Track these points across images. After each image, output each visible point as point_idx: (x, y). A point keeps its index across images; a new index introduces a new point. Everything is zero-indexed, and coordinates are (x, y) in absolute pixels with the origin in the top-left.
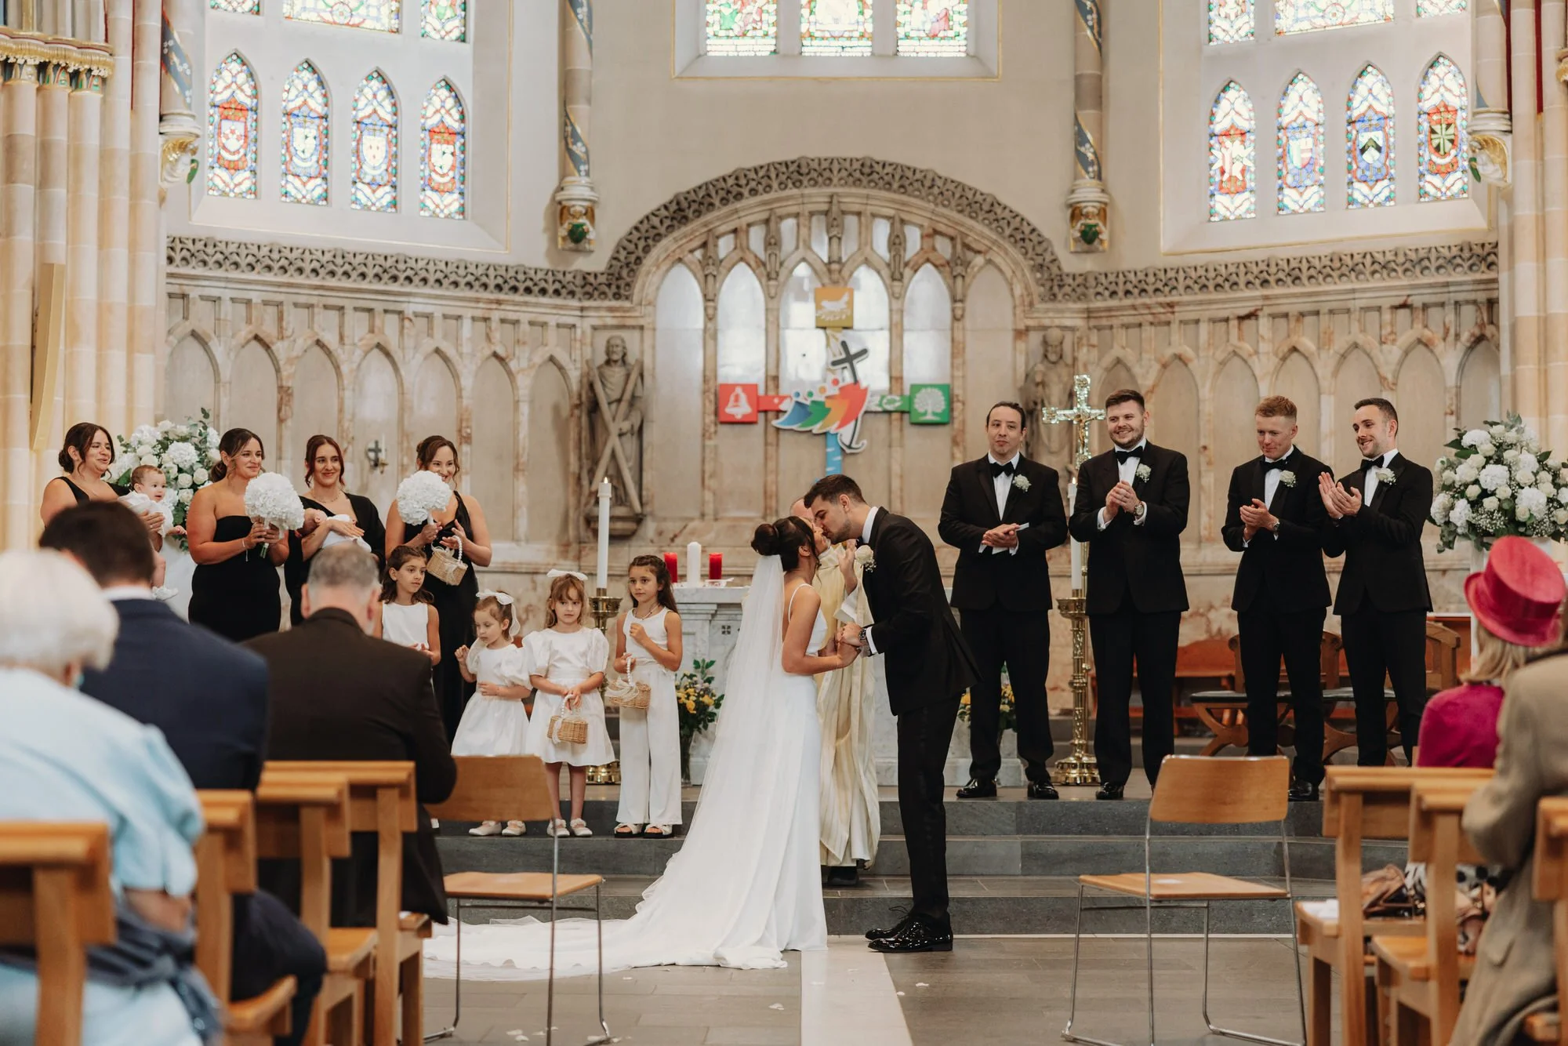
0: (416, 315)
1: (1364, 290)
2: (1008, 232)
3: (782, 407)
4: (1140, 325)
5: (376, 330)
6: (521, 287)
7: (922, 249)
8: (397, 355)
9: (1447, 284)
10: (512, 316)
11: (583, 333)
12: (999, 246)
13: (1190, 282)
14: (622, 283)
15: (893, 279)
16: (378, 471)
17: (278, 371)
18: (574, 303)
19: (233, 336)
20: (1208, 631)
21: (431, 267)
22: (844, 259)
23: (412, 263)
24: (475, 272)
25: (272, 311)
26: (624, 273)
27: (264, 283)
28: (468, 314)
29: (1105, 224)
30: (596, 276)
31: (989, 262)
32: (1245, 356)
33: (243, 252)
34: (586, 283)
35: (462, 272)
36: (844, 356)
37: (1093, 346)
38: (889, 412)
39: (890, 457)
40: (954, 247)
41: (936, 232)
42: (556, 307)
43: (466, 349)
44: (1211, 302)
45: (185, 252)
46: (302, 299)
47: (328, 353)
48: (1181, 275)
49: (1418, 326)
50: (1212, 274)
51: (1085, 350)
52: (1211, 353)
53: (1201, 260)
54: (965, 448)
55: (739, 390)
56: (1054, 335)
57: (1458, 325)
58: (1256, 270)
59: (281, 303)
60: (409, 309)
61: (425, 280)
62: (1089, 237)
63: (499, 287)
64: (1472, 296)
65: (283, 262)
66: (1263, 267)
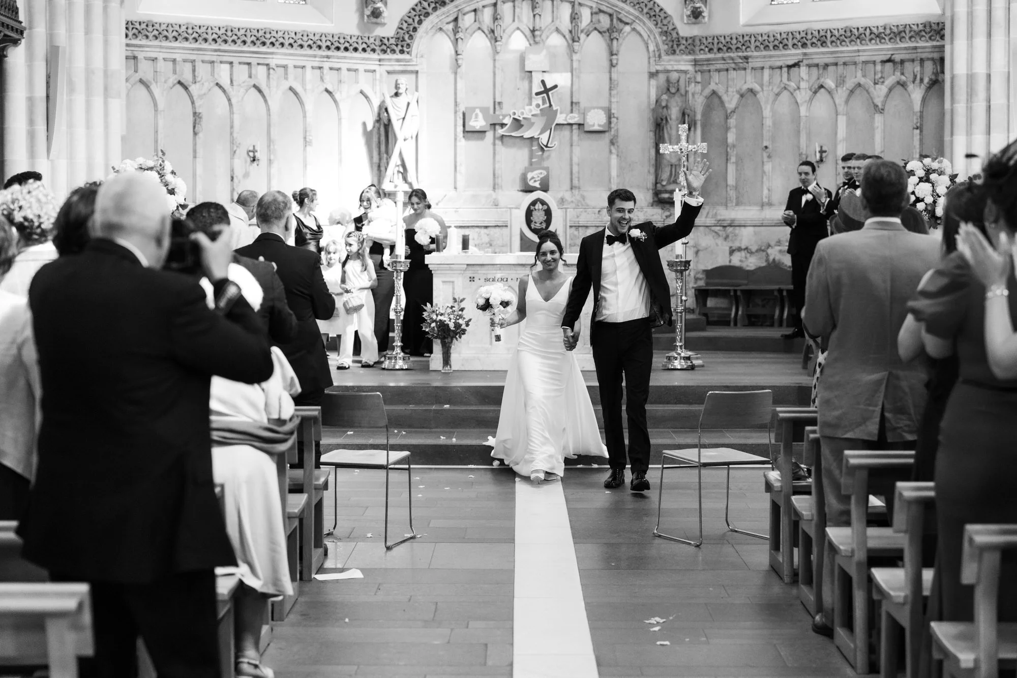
0: (277, 66)
1: (864, 51)
2: (645, 10)
3: (505, 121)
4: (727, 70)
5: (253, 76)
6: (342, 47)
7: (592, 21)
8: (266, 92)
9: (915, 48)
10: (336, 66)
11: (381, 75)
12: (640, 20)
13: (758, 44)
14: (405, 43)
15: (574, 41)
16: (255, 163)
17: (193, 103)
18: (375, 56)
19: (165, 82)
20: (767, 260)
21: (286, 36)
22: (543, 28)
23: (274, 34)
24: (313, 38)
25: (189, 66)
26: (406, 37)
27: (184, 48)
28: (309, 65)
29: (706, 6)
30: (388, 39)
31: (634, 29)
32: (792, 91)
33: (170, 29)
34: (382, 44)
35: (305, 38)
36: (543, 89)
37: (699, 83)
38: (571, 125)
39: (571, 152)
40: (612, 20)
41: (601, 11)
42: (364, 59)
43: (309, 87)
44: (771, 57)
45: (134, 30)
46: (207, 58)
47: (224, 91)
48: (753, 39)
49: (898, 73)
50: (772, 39)
51: (693, 84)
52: (771, 88)
53: (765, 29)
54: (618, 146)
55: (478, 111)
56: (674, 76)
57: (922, 73)
58: (798, 37)
59: (194, 60)
60: (273, 62)
61: (282, 44)
62: (696, 14)
63: (328, 48)
64: (930, 56)
65: (195, 35)
66: (803, 35)
